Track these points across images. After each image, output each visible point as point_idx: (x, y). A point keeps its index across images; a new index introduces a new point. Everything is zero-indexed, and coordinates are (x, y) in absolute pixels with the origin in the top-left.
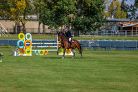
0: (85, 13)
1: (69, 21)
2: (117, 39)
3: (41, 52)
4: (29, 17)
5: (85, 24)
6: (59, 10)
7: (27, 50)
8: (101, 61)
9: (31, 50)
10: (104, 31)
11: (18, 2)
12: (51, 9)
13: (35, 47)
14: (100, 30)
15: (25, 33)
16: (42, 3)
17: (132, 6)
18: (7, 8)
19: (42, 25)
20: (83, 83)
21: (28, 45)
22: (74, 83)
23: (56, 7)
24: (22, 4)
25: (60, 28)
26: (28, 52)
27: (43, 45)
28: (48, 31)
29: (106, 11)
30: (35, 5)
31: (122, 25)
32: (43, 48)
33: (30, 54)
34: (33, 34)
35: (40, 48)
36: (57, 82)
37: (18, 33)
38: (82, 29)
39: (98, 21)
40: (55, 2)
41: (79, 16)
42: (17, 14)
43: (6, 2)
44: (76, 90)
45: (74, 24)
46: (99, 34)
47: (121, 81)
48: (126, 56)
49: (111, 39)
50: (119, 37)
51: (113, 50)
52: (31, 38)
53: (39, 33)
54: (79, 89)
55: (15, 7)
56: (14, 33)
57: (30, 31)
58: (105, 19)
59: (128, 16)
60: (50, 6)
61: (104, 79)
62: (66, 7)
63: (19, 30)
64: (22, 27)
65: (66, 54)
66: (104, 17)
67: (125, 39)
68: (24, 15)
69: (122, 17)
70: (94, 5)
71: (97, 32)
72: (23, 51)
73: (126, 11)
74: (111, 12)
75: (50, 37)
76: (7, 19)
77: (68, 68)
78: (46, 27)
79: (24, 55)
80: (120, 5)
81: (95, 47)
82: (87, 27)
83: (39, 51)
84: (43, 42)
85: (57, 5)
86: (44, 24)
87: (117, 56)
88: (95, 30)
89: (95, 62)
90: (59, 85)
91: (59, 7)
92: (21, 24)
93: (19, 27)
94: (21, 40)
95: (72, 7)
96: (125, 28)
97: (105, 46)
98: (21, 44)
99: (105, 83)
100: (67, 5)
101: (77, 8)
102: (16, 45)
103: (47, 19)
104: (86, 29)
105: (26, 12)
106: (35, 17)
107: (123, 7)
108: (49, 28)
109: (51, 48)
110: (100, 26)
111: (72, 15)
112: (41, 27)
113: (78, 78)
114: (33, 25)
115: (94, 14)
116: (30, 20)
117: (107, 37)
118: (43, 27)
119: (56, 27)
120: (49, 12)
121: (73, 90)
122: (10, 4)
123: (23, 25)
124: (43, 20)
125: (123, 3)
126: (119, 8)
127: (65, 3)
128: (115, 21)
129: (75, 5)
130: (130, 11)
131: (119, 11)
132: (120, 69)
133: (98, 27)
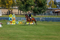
0: (38, 6)
1: (32, 9)
2: (52, 17)
3: (19, 23)
4: (14, 7)
5: (38, 10)
6: (27, 4)
7: (13, 22)
8: (45, 27)
9: (15, 22)
10: (47, 13)
11: (9, 1)
12: (24, 4)
13: (17, 20)
14: (45, 13)
15: (12, 15)
16: (20, 1)
17: (59, 3)
18: (4, 4)
19: (20, 11)
20: (38, 36)
21: (14, 20)
22: (33, 36)
23: (26, 3)
24: (11, 2)
25: (28, 12)
26: (14, 23)
27: (20, 20)
28: (23, 14)
29: (48, 5)
30: (17, 2)
31: (54, 11)
32: (20, 21)
33: (15, 24)
34: (16, 15)
35: (19, 21)
36: (26, 36)
37: (9, 14)
38: (37, 13)
39: (44, 9)
40: (25, 1)
41: (36, 7)
42: (9, 6)
43: (4, 1)
44: (35, 39)
45: (34, 11)
46: (45, 15)
47: (54, 35)
48: (56, 24)
49: (50, 17)
50: (53, 16)
51: (51, 22)
52: (15, 17)
53: (18, 14)
54: (36, 39)
55: (8, 3)
56: (8, 14)
57: (15, 13)
58: (47, 8)
59: (57, 7)
60: (23, 3)
61: (47, 34)
62: (30, 3)
63: (10, 13)
64: (11, 12)
65: (30, 24)
66: (47, 7)
67: (56, 17)
68: (12, 6)
69: (54, 7)
70: (42, 2)
71: (44, 14)
72: (11, 22)
73: (56, 5)
74: (50, 5)
75: (23, 16)
76: (5, 8)
77: (31, 29)
78: (22, 12)
79: (12, 24)
80: (54, 2)
81: (43, 20)
82: (39, 12)
83: (18, 22)
84: (20, 18)
85: (26, 2)
86: (20, 10)
87: (52, 24)
88: (43, 13)
89: (43, 27)
90: (27, 37)
91: (27, 3)
92: (11, 11)
93: (10, 12)
94: (11, 17)
95: (33, 3)
96: (56, 12)
97: (47, 20)
98: (11, 19)
99: (47, 36)
100: (30, 2)
101: (35, 4)
102: (8, 20)
103: (22, 8)
104: (39, 13)
105: (13, 5)
106: (17, 7)
107: (55, 3)
108: (23, 12)
109: (24, 21)
110: (45, 11)
111: (33, 7)
112: (19, 12)
113: (35, 34)
114: (16, 11)
115: (42, 6)
116: (15, 9)
117: (48, 16)
118: (20, 12)
119: (26, 12)
120: (22, 5)
121: (34, 39)
122: (6, 2)
123: (12, 11)
124: (20, 9)
125: (55, 1)
126: (53, 3)
127: (30, 1)
128: (52, 9)
129: (34, 2)
130: (58, 4)
131: (53, 5)
132: (54, 30)
133: (44, 12)
